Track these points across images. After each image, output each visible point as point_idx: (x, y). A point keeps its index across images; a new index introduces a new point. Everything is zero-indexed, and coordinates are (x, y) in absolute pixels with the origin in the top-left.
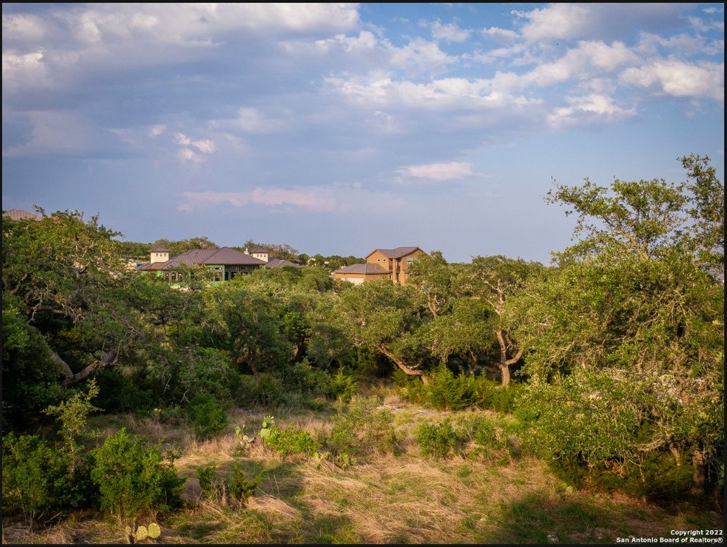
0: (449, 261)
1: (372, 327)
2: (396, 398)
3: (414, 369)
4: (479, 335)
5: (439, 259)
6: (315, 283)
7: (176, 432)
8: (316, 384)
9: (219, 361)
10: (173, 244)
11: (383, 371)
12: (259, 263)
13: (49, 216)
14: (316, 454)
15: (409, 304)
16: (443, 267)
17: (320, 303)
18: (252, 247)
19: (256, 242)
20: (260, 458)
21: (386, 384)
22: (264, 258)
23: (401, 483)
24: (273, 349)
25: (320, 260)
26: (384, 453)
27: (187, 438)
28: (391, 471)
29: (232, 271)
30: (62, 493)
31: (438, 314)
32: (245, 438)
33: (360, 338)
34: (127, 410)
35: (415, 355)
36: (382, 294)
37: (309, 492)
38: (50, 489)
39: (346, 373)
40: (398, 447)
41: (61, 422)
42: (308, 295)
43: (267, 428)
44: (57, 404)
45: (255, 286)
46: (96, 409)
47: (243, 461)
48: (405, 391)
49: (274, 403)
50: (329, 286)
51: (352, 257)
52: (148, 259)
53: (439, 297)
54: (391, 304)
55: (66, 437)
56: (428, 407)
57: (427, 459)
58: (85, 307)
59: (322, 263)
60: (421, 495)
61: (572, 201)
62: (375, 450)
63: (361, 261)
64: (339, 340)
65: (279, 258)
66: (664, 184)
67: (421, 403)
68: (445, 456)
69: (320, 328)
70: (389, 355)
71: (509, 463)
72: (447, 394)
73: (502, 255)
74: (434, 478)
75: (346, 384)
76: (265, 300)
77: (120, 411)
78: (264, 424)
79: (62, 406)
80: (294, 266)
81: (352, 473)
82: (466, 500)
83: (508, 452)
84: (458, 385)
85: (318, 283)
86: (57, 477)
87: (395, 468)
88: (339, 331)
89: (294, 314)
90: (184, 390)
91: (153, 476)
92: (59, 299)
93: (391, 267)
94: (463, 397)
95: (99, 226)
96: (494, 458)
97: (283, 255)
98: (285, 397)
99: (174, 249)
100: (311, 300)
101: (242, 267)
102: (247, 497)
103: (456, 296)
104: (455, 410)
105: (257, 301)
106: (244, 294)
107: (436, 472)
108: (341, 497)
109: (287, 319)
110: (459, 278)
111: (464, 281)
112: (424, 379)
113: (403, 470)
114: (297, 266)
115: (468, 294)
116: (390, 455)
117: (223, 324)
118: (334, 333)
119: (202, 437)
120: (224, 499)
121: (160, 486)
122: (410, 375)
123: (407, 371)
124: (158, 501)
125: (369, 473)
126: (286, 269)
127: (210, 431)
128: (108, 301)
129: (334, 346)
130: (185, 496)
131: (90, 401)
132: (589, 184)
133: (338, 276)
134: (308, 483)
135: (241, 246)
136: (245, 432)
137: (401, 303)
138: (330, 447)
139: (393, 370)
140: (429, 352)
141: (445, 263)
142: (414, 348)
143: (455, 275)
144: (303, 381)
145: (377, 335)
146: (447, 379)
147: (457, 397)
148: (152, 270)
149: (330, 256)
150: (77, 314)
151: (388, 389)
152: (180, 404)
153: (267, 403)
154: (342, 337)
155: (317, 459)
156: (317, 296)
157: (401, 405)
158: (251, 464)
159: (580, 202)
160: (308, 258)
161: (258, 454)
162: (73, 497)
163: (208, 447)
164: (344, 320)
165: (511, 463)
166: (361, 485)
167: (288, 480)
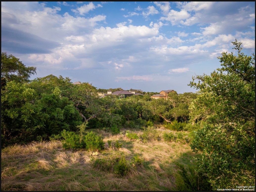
0: (178, 94)
1: (158, 110)
2: (163, 127)
3: (169, 121)
4: (185, 112)
5: (176, 93)
6: (146, 99)
7: (108, 133)
8: (143, 123)
9: (119, 118)
10: (113, 90)
11: (161, 121)
12: (133, 94)
13: (82, 84)
14: (138, 139)
15: (168, 104)
16: (176, 95)
17: (146, 104)
18: (132, 90)
19: (133, 89)
20: (125, 140)
21: (162, 124)
22: (134, 93)
23: (157, 147)
24: (133, 115)
25: (148, 93)
26: (155, 140)
27: (110, 135)
28: (156, 144)
29: (126, 96)
30: (78, 145)
31: (175, 107)
32: (123, 135)
33: (155, 112)
34: (98, 128)
35: (169, 117)
36: (160, 102)
37: (135, 148)
38: (75, 143)
39: (150, 121)
40: (159, 139)
41: (80, 129)
42: (143, 102)
43: (127, 133)
44: (79, 125)
45: (129, 100)
46: (87, 127)
47: (121, 140)
48: (166, 126)
49: (132, 127)
50: (150, 100)
51: (157, 93)
52: (107, 93)
53: (176, 103)
54: (163, 104)
55: (81, 133)
56: (171, 130)
57: (166, 142)
58: (88, 104)
59: (149, 94)
60: (161, 150)
61: (200, 79)
62: (153, 139)
63: (159, 93)
64: (150, 113)
65: (138, 93)
66: (225, 74)
67: (169, 129)
68: (170, 141)
69: (145, 110)
70: (162, 117)
71: (185, 144)
72: (176, 127)
73: (192, 92)
74: (165, 146)
75: (150, 124)
76: (131, 103)
77: (96, 128)
78: (127, 132)
79: (80, 126)
80: (141, 94)
81: (146, 144)
82: (172, 152)
83: (185, 141)
84: (179, 125)
85: (147, 99)
86: (77, 141)
87: (157, 143)
88: (150, 111)
89: (140, 106)
90: (110, 124)
91: (98, 142)
92: (82, 102)
93: (166, 95)
94: (180, 128)
95: (92, 86)
96: (182, 142)
97: (139, 92)
98: (135, 126)
99: (113, 91)
100: (144, 103)
101: (129, 95)
102: (119, 148)
103: (180, 103)
104: (178, 131)
105: (129, 103)
106: (126, 101)
107: (166, 145)
108: (142, 149)
109: (138, 108)
110: (180, 98)
111: (182, 99)
112: (171, 123)
113: (158, 144)
114: (142, 95)
115: (183, 102)
116: (157, 141)
117: (120, 109)
118: (148, 111)
119: (113, 135)
120: (114, 148)
121: (99, 144)
122: (168, 122)
123: (167, 121)
124: (98, 147)
125: (150, 144)
126: (139, 95)
127: (115, 133)
128: (93, 103)
129: (148, 114)
130: (105, 147)
131: (86, 125)
132: (205, 75)
133: (152, 97)
134: (135, 146)
135: (129, 90)
136: (122, 134)
137: (166, 104)
138: (142, 138)
139: (164, 121)
140: (172, 116)
141: (177, 94)
142: (168, 115)
143: (179, 97)
144: (140, 123)
145: (159, 112)
146: (176, 123)
147: (178, 128)
148: (108, 96)
149: (151, 92)
150: (87, 106)
151: (162, 125)
152: (109, 127)
153: (131, 127)
154: (151, 112)
155: (138, 140)
156: (145, 102)
157: (164, 129)
158: (123, 141)
159: (202, 79)
160: (145, 93)
161: (125, 139)
162: (81, 145)
163: (114, 136)
164: (151, 108)
165: (186, 144)
166: (147, 147)
167: (130, 145)
